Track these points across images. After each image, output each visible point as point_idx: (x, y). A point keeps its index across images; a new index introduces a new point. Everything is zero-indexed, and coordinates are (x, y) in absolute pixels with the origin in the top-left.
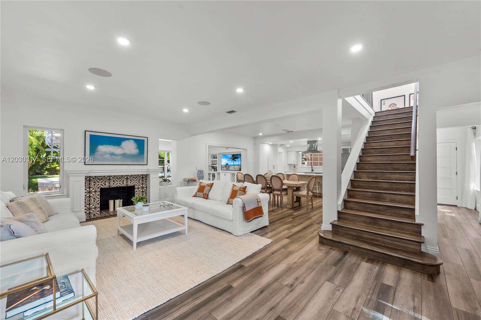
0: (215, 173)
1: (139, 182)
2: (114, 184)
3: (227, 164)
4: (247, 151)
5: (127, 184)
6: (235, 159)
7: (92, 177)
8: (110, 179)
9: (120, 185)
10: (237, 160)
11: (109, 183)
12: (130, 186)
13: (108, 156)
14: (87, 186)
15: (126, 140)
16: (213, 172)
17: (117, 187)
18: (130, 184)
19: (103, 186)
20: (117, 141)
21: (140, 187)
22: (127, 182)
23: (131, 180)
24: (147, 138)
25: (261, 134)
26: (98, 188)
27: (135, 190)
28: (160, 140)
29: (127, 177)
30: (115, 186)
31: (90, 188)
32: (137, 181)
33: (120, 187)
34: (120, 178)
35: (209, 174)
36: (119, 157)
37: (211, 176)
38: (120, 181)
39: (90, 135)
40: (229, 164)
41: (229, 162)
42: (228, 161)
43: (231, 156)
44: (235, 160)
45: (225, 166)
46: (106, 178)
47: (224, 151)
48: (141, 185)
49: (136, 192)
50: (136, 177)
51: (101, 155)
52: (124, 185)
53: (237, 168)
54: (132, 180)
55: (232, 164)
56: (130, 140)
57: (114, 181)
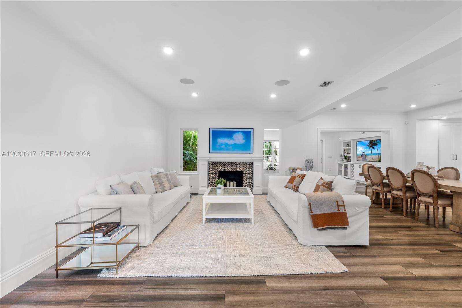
0: (347, 164)
1: (246, 168)
2: (227, 168)
3: (364, 152)
4: (389, 134)
5: (237, 170)
6: (373, 146)
7: (213, 162)
8: (225, 165)
9: (232, 170)
10: (375, 147)
11: (224, 168)
12: (239, 171)
13: (224, 146)
14: (211, 169)
15: (237, 132)
16: (345, 162)
17: (230, 171)
18: (239, 169)
19: (220, 169)
20: (229, 134)
21: (247, 173)
22: (237, 168)
23: (240, 166)
24: (253, 129)
25: (413, 106)
26: (217, 171)
27: (243, 175)
28: (264, 129)
29: (237, 164)
30: (228, 170)
31: (212, 170)
32: (244, 167)
33: (232, 171)
34: (232, 164)
35: (340, 165)
36: (231, 147)
37: (343, 167)
38: (232, 167)
39: (212, 131)
40: (366, 153)
41: (366, 150)
42: (364, 149)
43: (368, 142)
44: (373, 148)
45: (362, 155)
46: (222, 164)
47: (360, 136)
48: (248, 171)
49: (244, 176)
50: (244, 164)
51: (220, 146)
52: (235, 170)
53: (376, 157)
54: (241, 166)
55: (370, 152)
56: (239, 132)
57: (227, 166)
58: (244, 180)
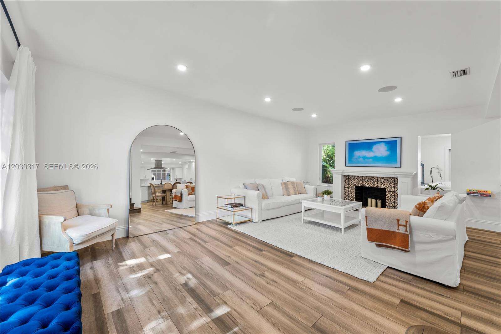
1: (391, 185)
2: (365, 183)
5: (378, 186)
7: (350, 176)
8: (362, 179)
9: (371, 185)
11: (362, 183)
12: (380, 188)
13: (361, 159)
14: (347, 183)
15: (378, 143)
17: (368, 187)
18: (380, 186)
19: (357, 184)
20: (368, 145)
21: (391, 190)
22: (378, 184)
23: (381, 182)
24: (401, 137)
26: (354, 185)
27: (386, 193)
28: (420, 137)
29: (378, 179)
30: (367, 186)
31: (348, 184)
32: (388, 184)
33: (371, 187)
34: (371, 179)
36: (371, 160)
38: (371, 182)
39: (349, 144)
46: (360, 178)
48: (393, 189)
49: (387, 195)
50: (387, 180)
51: (357, 159)
52: (375, 186)
54: (383, 182)
56: (381, 143)
57: (366, 181)
58: (388, 199)
